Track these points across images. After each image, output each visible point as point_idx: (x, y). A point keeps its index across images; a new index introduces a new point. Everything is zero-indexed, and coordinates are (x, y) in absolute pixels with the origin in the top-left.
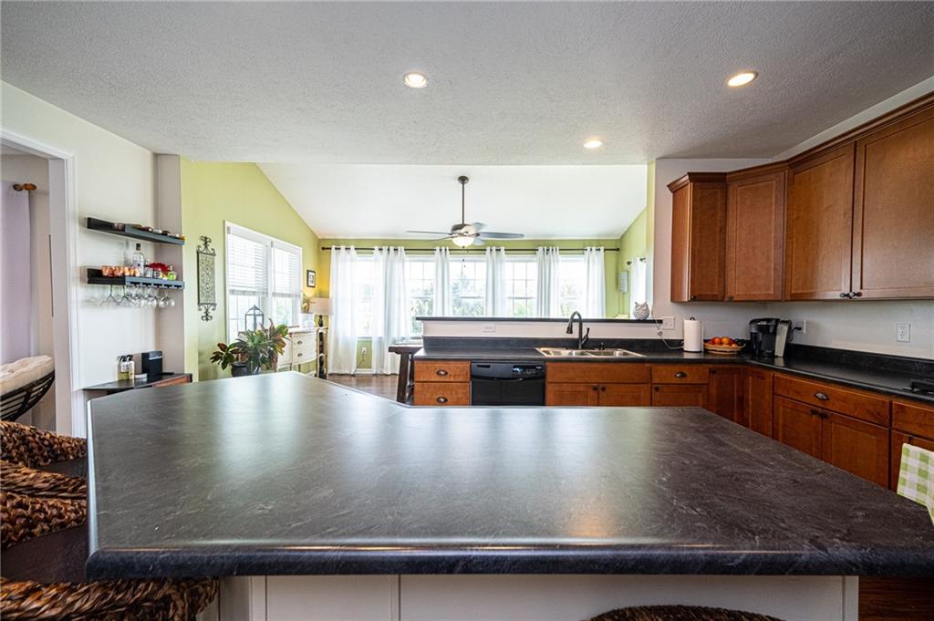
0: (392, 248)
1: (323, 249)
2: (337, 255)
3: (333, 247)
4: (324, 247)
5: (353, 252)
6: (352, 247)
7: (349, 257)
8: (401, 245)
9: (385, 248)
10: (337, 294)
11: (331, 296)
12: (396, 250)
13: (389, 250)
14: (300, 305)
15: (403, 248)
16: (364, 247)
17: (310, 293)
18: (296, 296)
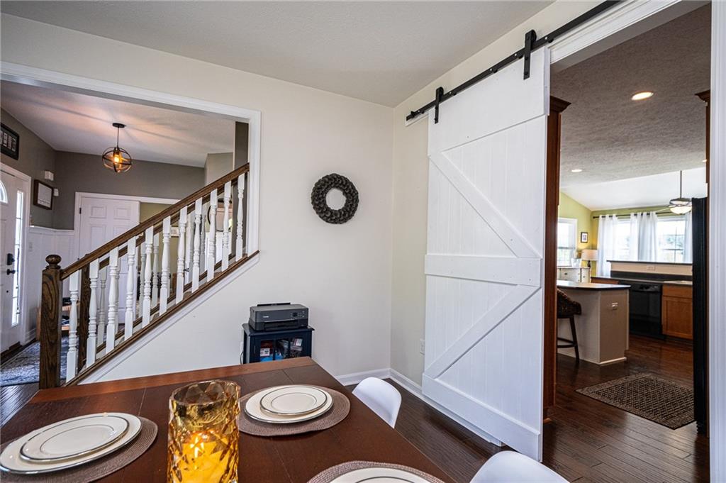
0: (645, 213)
1: (594, 217)
2: (604, 221)
3: (601, 216)
4: (595, 217)
5: (615, 218)
6: (614, 215)
7: (612, 221)
8: (652, 211)
9: (639, 214)
10: (603, 246)
11: (598, 247)
12: (648, 214)
13: (642, 214)
14: (575, 254)
15: (654, 213)
16: (623, 214)
17: (582, 246)
18: (572, 248)
